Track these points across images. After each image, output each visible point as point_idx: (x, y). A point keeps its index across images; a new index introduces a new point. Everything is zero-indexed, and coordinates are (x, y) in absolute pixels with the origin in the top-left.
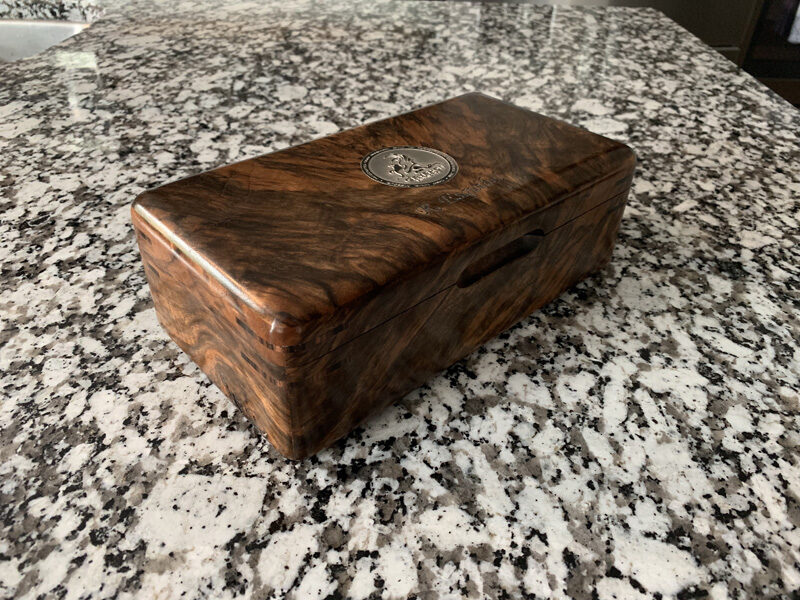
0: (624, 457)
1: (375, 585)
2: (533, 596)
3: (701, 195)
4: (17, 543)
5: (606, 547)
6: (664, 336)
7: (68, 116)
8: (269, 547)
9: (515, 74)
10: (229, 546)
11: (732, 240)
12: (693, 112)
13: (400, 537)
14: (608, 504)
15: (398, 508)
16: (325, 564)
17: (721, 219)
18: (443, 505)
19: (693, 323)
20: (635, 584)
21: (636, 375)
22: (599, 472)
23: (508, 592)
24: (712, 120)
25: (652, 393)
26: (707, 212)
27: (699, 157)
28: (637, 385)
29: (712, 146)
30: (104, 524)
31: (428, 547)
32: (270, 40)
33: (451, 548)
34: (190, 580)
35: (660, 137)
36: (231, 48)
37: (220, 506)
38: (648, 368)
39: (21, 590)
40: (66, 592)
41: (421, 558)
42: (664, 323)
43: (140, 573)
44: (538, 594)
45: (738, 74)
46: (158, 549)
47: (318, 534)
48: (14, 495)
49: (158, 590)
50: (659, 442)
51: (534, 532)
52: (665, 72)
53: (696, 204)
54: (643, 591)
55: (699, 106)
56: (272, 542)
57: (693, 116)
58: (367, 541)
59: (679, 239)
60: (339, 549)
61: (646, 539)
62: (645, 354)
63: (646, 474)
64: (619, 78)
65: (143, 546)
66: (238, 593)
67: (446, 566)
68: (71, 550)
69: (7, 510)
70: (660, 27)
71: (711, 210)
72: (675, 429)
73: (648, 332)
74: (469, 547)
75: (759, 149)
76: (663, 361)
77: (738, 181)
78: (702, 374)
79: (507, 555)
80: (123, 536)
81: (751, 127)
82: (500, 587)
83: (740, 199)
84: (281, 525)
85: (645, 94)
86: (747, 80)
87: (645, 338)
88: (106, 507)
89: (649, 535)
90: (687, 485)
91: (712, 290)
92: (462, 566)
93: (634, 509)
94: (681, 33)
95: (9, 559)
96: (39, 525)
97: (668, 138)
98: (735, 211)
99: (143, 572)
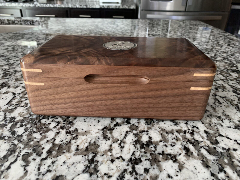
0: (217, 111)
1: (149, 138)
2: (198, 140)
3: (223, 57)
4: (39, 129)
5: (217, 130)
6: (221, 85)
7: (39, 41)
8: (115, 130)
9: (163, 33)
10: (103, 129)
11: (235, 66)
12: (216, 40)
13: (154, 127)
14: (214, 121)
15: (152, 121)
16: (133, 134)
17: (230, 61)
18: (165, 121)
19: (228, 82)
20: (228, 138)
21: (215, 93)
22: (210, 113)
23: (190, 140)
24: (221, 42)
25: (221, 97)
26: (226, 60)
27: (220, 49)
28: (216, 95)
29: (223, 47)
30: (64, 125)
31: (163, 130)
32: (93, 27)
33: (170, 130)
34: (92, 137)
35: (208, 45)
36: (82, 28)
37: (98, 121)
38: (218, 92)
39: (41, 139)
40: (55, 140)
41: (161, 132)
42: (220, 82)
43: (77, 136)
44: (199, 140)
45: (226, 33)
46: (81, 130)
47: (129, 127)
48: (36, 118)
49: (83, 139)
50: (226, 107)
51: (194, 127)
52: (206, 33)
53: (222, 58)
54: (231, 139)
55: (217, 39)
56: (115, 129)
57: (216, 41)
58: (144, 128)
59: (219, 65)
60: (136, 130)
61: (228, 128)
62: (216, 89)
63: (224, 114)
64: (192, 34)
65: (77, 130)
66: (107, 140)
67: (170, 134)
68: (55, 130)
69: (35, 122)
70: (201, 24)
71: (227, 60)
72: (230, 104)
73: (216, 84)
74: (175, 130)
75: (237, 48)
76: (222, 90)
77: (233, 54)
78: (235, 93)
79: (187, 131)
80: (70, 127)
81: (233, 43)
82: (187, 139)
83: (234, 57)
84: (117, 125)
85: (201, 37)
86: (229, 35)
87: (215, 85)
88: (64, 121)
89: (229, 127)
90: (237, 116)
91: (232, 75)
92: (174, 134)
93: (223, 122)
94: (208, 26)
95: (37, 132)
96: (44, 125)
97: (210, 45)
98: (234, 60)
99: (78, 135)
